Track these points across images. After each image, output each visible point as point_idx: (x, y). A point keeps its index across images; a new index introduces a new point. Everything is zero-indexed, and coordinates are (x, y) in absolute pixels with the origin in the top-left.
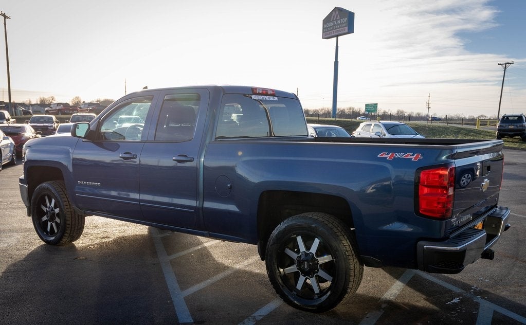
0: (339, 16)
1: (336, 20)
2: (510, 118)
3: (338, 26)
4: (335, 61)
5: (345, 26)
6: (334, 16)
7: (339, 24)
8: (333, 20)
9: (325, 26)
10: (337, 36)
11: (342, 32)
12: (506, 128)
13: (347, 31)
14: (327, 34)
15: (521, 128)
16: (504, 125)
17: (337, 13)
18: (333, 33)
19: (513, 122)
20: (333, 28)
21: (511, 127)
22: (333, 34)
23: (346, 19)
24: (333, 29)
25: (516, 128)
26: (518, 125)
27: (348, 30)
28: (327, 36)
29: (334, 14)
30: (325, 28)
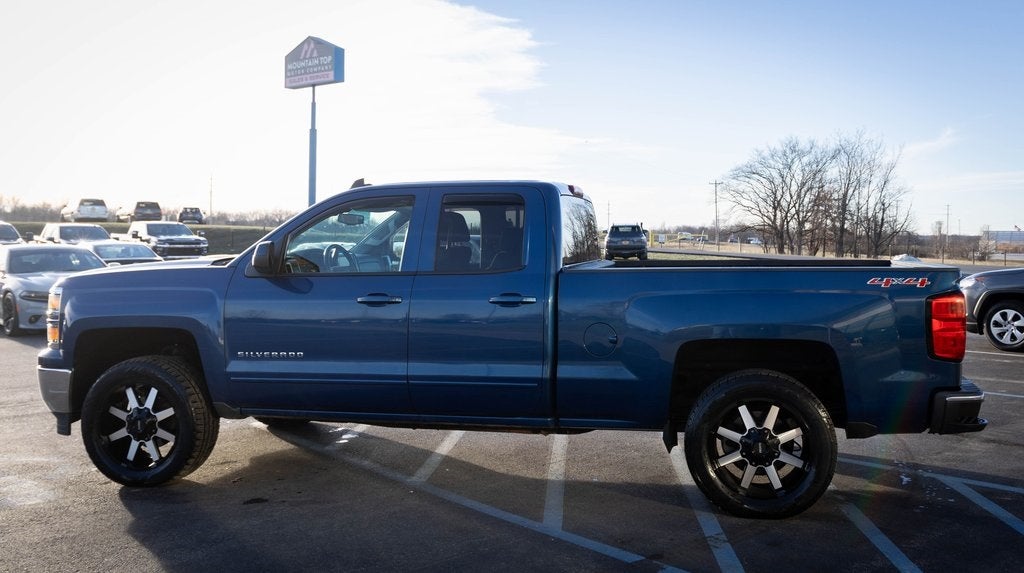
0: (315, 52)
1: (311, 58)
2: (621, 230)
3: (315, 69)
4: (310, 127)
5: (329, 70)
6: (306, 52)
7: (317, 66)
8: (305, 58)
9: (290, 67)
10: (314, 86)
11: (322, 80)
12: (619, 244)
13: (332, 78)
14: (295, 82)
15: (640, 244)
16: (615, 240)
17: (312, 46)
18: (306, 79)
19: (625, 235)
20: (305, 70)
21: (626, 243)
22: (304, 82)
23: (330, 58)
24: (306, 73)
25: (632, 244)
26: (635, 239)
27: (335, 76)
28: (294, 84)
29: (306, 47)
30: (290, 70)
